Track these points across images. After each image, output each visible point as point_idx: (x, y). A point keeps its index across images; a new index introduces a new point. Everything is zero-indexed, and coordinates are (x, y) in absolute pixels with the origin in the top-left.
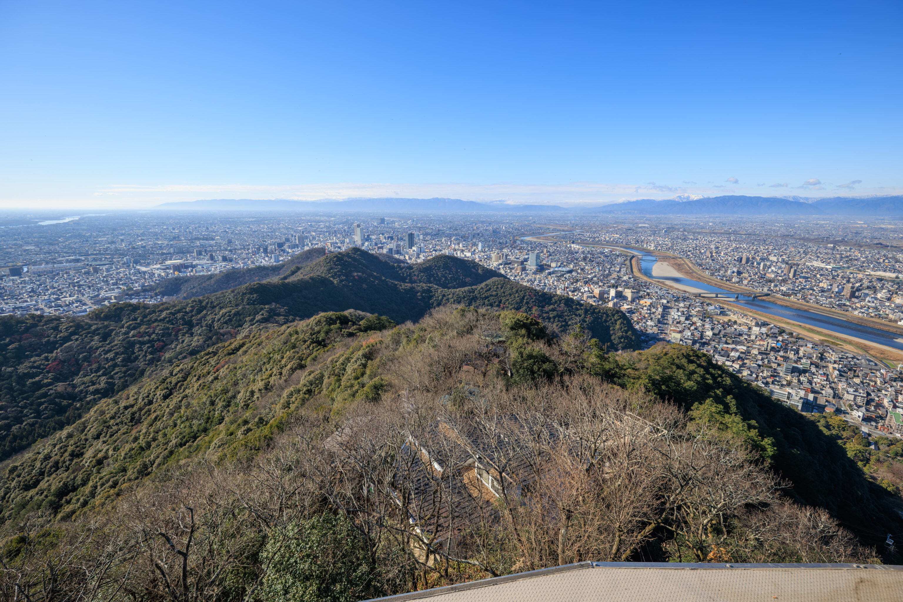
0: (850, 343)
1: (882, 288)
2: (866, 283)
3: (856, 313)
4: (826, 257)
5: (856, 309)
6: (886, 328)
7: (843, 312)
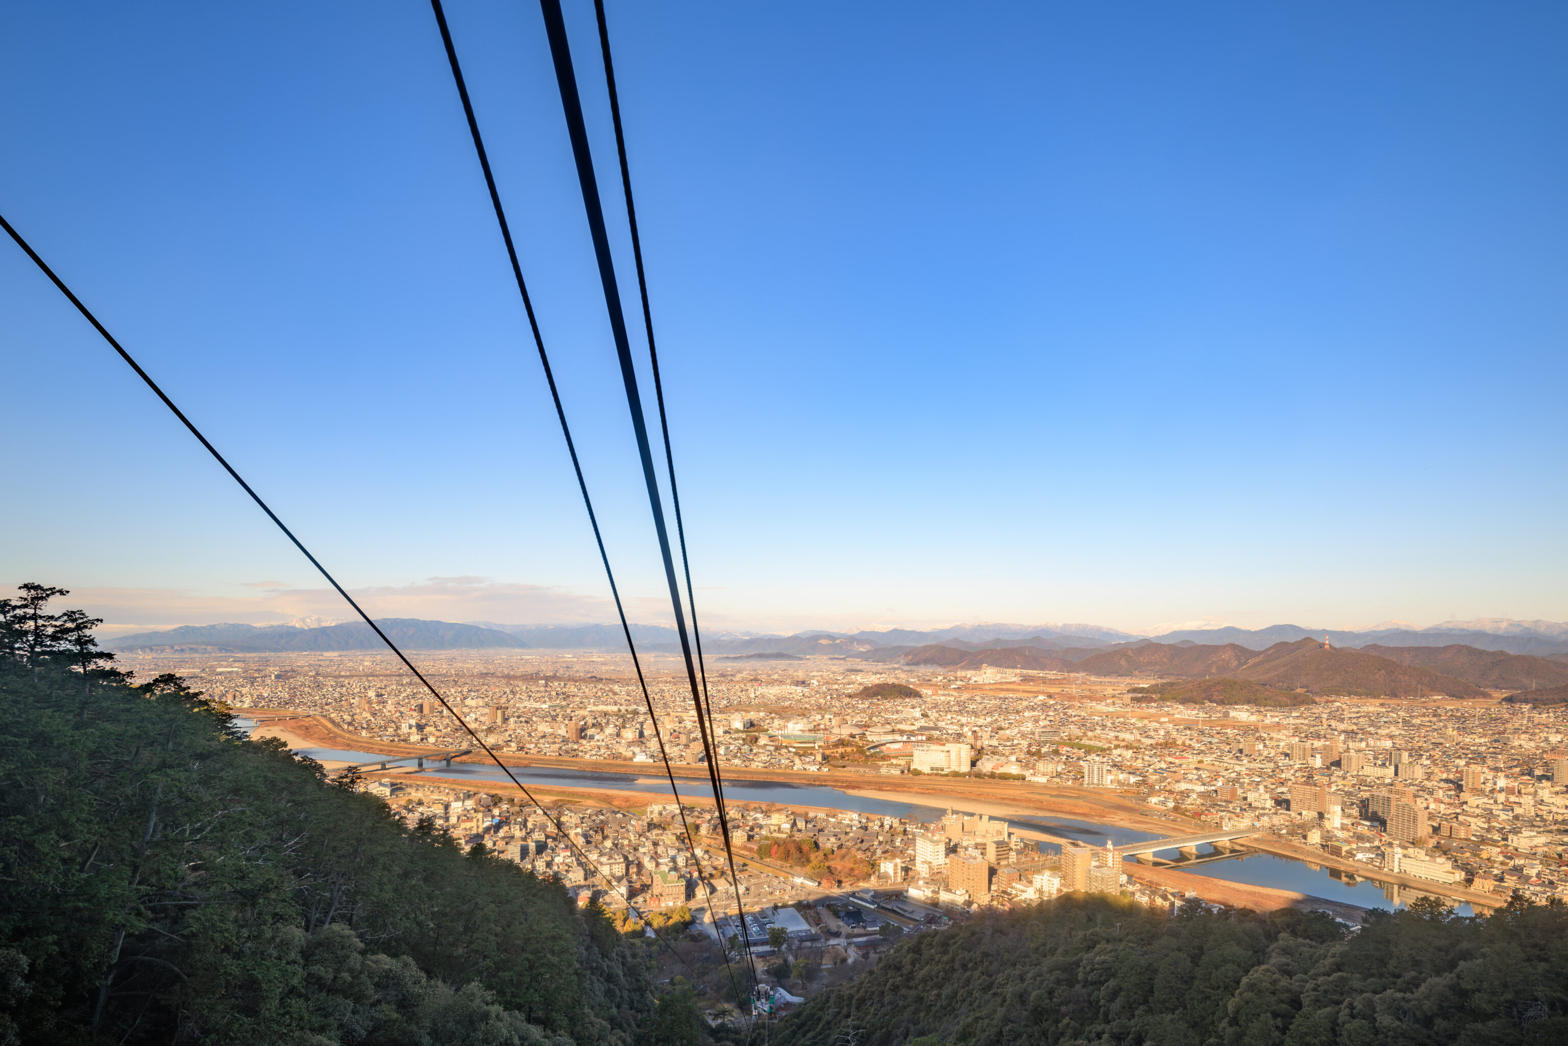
0: (589, 796)
1: (608, 723)
2: (590, 721)
3: (587, 756)
4: (539, 695)
5: (586, 753)
6: (623, 770)
7: (572, 759)
